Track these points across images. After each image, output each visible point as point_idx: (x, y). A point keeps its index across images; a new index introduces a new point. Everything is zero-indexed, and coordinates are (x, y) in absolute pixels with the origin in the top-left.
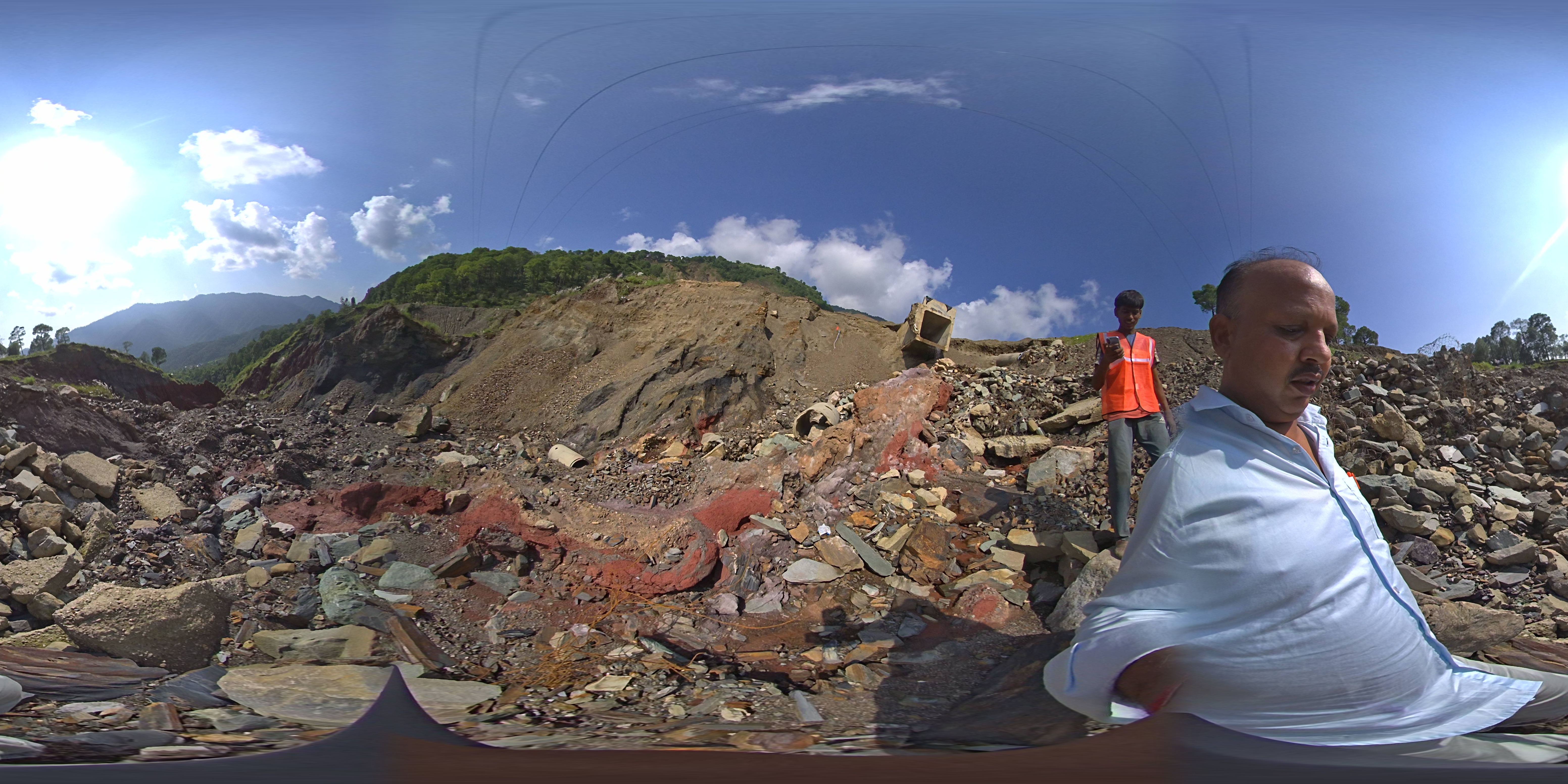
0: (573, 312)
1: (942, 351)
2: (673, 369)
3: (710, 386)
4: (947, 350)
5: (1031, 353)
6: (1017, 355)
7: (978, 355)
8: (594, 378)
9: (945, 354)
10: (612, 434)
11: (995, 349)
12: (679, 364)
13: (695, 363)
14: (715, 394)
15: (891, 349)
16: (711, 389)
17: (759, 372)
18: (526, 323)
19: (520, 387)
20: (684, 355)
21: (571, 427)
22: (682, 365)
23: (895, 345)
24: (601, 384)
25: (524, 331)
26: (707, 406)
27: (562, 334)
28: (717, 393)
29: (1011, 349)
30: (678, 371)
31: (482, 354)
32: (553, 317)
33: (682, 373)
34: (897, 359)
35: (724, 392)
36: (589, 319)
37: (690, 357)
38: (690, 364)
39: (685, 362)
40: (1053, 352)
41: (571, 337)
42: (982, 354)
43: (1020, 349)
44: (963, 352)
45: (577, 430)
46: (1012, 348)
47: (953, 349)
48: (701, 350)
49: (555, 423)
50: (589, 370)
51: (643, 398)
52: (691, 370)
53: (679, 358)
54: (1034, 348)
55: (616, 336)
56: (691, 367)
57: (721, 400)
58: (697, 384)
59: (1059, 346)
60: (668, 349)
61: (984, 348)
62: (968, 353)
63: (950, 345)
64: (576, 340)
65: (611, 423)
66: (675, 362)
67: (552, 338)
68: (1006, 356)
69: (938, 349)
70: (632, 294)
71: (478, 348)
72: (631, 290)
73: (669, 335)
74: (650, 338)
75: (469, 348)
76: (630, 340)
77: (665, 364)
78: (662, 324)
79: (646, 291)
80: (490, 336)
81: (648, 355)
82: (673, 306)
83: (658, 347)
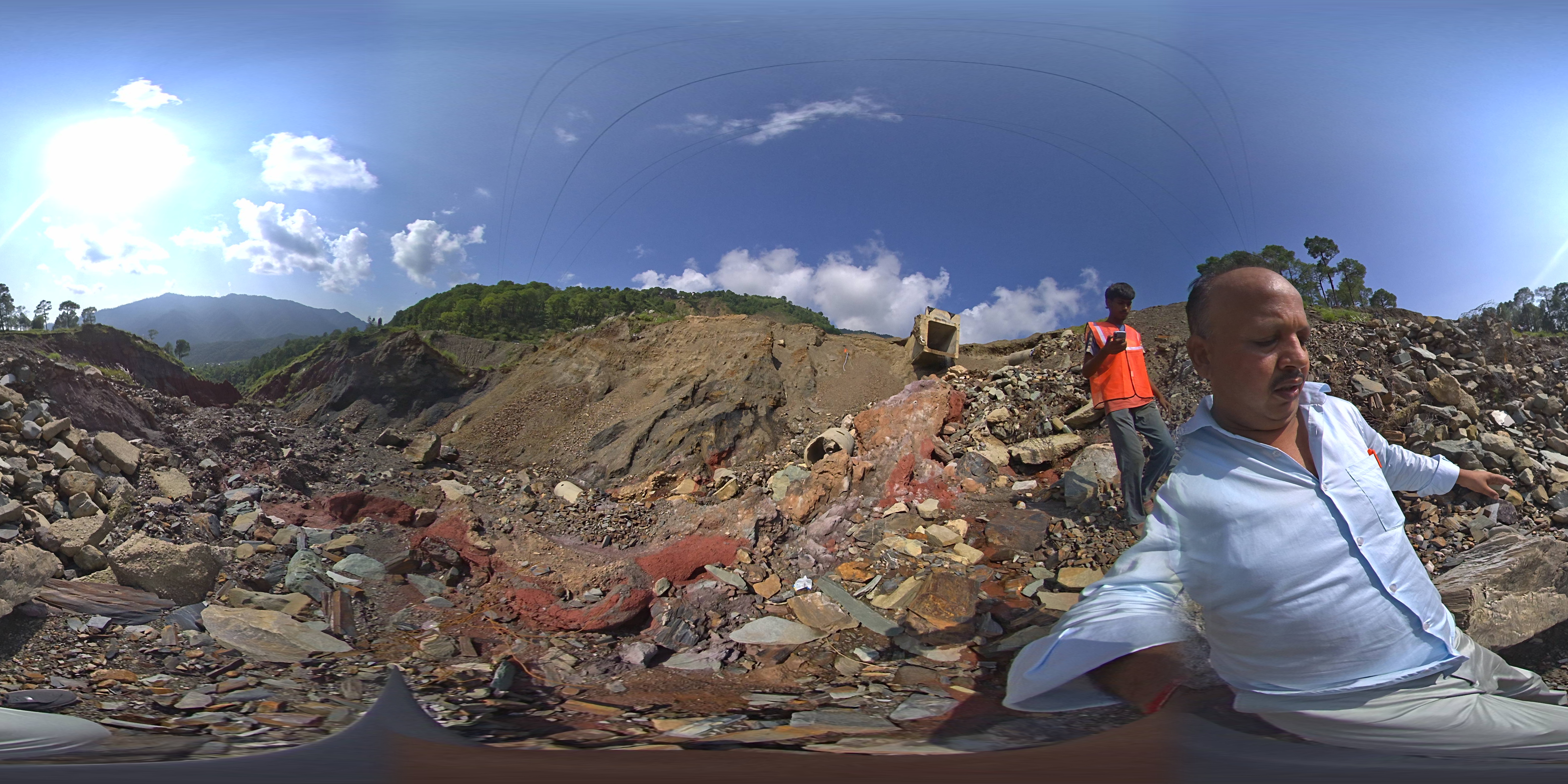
0: (587, 350)
1: (953, 359)
2: (684, 406)
3: (720, 421)
4: (957, 357)
5: (1043, 347)
6: (1028, 352)
7: (989, 357)
8: (606, 416)
9: (955, 362)
11: (1005, 349)
12: (690, 400)
13: (706, 399)
14: (726, 429)
15: (902, 365)
16: (721, 424)
17: (770, 403)
18: (542, 359)
19: (531, 423)
20: (694, 391)
21: (582, 462)
22: (693, 401)
23: (904, 360)
24: (612, 422)
25: (540, 367)
26: (718, 441)
27: (576, 372)
28: (728, 427)
29: (1021, 346)
30: (690, 407)
31: (496, 388)
32: (568, 354)
33: (693, 409)
34: (909, 374)
35: (735, 426)
36: (603, 357)
37: (701, 393)
38: (701, 400)
39: (696, 398)
40: (1065, 343)
41: (583, 375)
42: (993, 356)
43: (1030, 345)
44: (974, 357)
45: (587, 465)
46: (1023, 346)
47: (963, 355)
48: (712, 385)
49: (565, 460)
50: (600, 408)
51: (654, 435)
52: (702, 406)
53: (690, 394)
54: (1045, 342)
55: (628, 373)
56: (702, 403)
57: (732, 435)
58: (707, 419)
59: (1070, 336)
60: (679, 385)
61: (994, 350)
62: (979, 358)
63: (960, 352)
64: (589, 378)
65: (621, 459)
66: (685, 399)
67: (566, 375)
68: (1018, 354)
69: (948, 357)
70: (643, 332)
71: (494, 381)
72: (643, 328)
73: (679, 372)
74: (661, 375)
75: (484, 380)
76: (642, 377)
77: (677, 401)
78: (672, 361)
79: (657, 328)
80: (506, 371)
81: (659, 392)
82: (683, 342)
83: (668, 384)
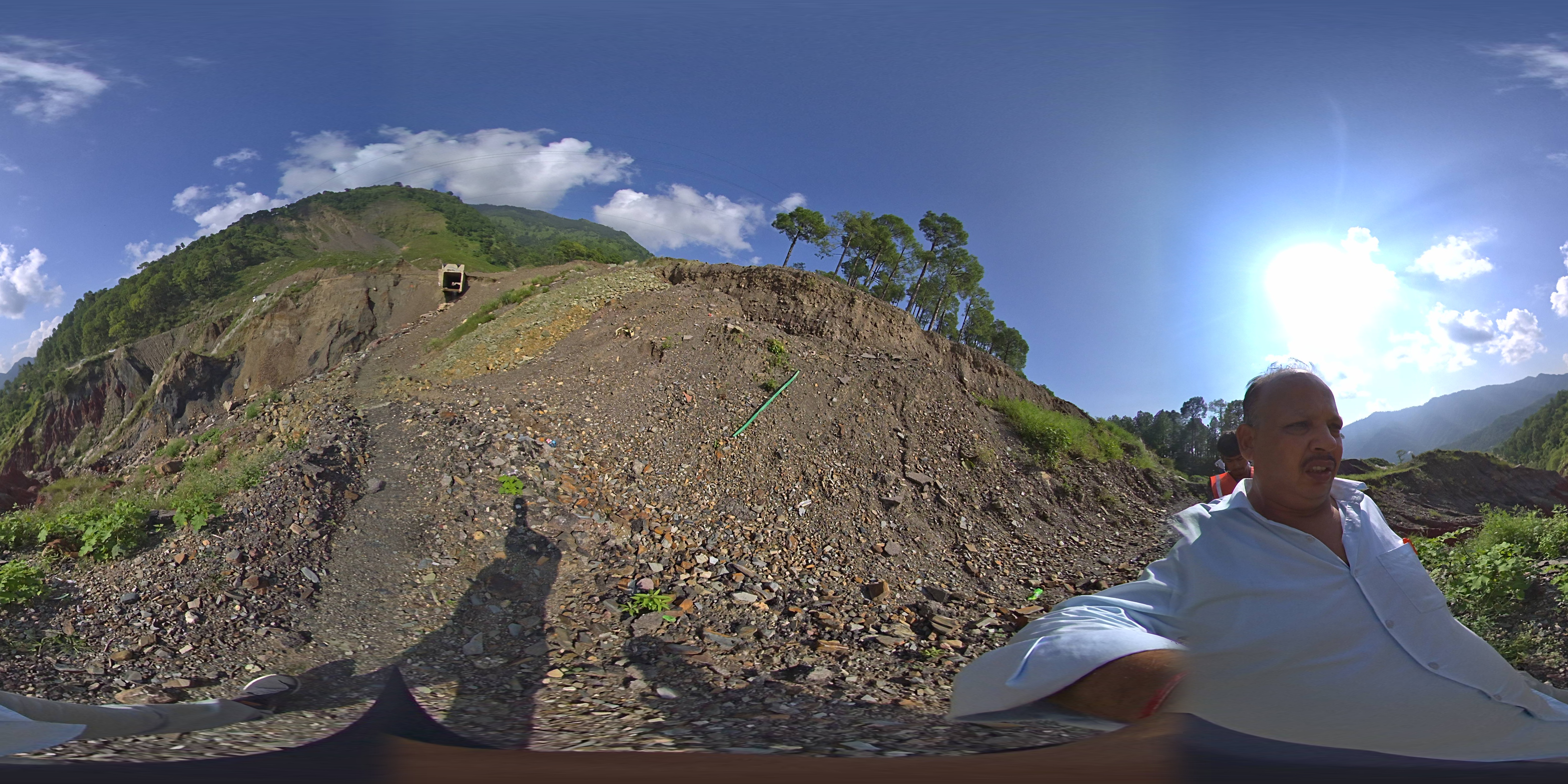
0: (277, 321)
2: (338, 336)
3: (353, 341)
8: (307, 350)
10: (327, 368)
17: (370, 328)
18: (256, 335)
19: (280, 366)
20: (340, 328)
21: (311, 371)
24: (312, 352)
25: (258, 340)
27: (280, 335)
31: (247, 360)
32: (268, 327)
33: (342, 337)
36: (288, 323)
37: (342, 327)
38: (344, 331)
39: (341, 330)
41: (284, 335)
45: (314, 372)
48: (346, 322)
49: (304, 373)
50: (301, 348)
51: (332, 352)
55: (303, 326)
60: (331, 326)
64: (288, 336)
65: (325, 364)
67: (276, 339)
70: (300, 300)
71: (241, 357)
72: (298, 297)
73: (329, 318)
74: (321, 323)
75: (236, 359)
76: (311, 326)
77: (334, 334)
78: (323, 313)
79: (306, 296)
80: (242, 349)
81: (323, 332)
82: (324, 301)
83: (326, 326)
